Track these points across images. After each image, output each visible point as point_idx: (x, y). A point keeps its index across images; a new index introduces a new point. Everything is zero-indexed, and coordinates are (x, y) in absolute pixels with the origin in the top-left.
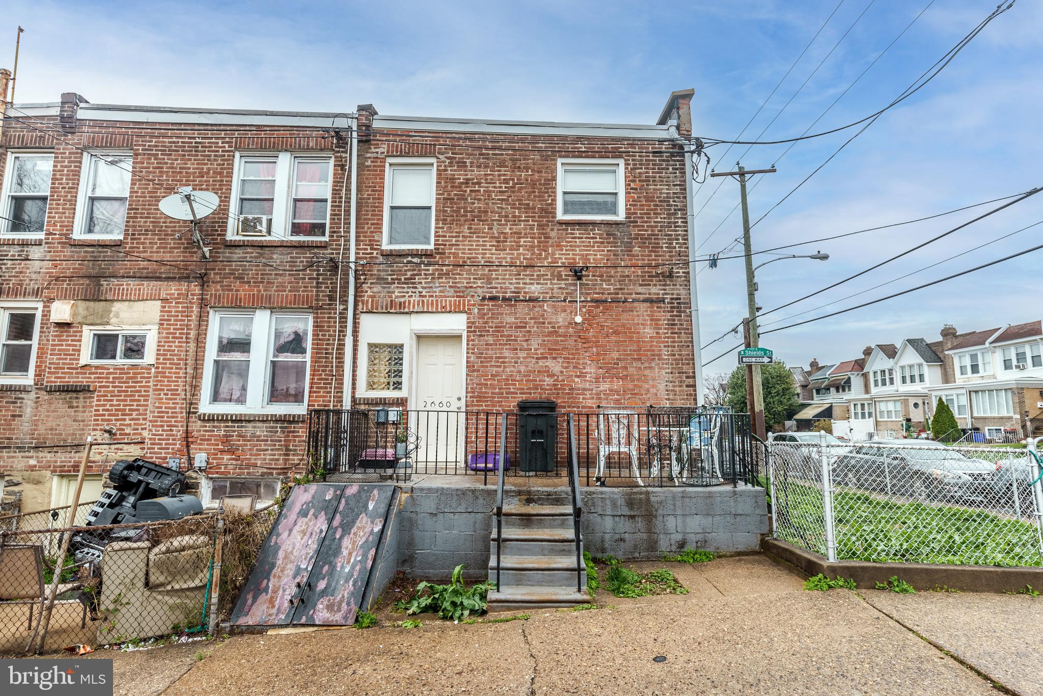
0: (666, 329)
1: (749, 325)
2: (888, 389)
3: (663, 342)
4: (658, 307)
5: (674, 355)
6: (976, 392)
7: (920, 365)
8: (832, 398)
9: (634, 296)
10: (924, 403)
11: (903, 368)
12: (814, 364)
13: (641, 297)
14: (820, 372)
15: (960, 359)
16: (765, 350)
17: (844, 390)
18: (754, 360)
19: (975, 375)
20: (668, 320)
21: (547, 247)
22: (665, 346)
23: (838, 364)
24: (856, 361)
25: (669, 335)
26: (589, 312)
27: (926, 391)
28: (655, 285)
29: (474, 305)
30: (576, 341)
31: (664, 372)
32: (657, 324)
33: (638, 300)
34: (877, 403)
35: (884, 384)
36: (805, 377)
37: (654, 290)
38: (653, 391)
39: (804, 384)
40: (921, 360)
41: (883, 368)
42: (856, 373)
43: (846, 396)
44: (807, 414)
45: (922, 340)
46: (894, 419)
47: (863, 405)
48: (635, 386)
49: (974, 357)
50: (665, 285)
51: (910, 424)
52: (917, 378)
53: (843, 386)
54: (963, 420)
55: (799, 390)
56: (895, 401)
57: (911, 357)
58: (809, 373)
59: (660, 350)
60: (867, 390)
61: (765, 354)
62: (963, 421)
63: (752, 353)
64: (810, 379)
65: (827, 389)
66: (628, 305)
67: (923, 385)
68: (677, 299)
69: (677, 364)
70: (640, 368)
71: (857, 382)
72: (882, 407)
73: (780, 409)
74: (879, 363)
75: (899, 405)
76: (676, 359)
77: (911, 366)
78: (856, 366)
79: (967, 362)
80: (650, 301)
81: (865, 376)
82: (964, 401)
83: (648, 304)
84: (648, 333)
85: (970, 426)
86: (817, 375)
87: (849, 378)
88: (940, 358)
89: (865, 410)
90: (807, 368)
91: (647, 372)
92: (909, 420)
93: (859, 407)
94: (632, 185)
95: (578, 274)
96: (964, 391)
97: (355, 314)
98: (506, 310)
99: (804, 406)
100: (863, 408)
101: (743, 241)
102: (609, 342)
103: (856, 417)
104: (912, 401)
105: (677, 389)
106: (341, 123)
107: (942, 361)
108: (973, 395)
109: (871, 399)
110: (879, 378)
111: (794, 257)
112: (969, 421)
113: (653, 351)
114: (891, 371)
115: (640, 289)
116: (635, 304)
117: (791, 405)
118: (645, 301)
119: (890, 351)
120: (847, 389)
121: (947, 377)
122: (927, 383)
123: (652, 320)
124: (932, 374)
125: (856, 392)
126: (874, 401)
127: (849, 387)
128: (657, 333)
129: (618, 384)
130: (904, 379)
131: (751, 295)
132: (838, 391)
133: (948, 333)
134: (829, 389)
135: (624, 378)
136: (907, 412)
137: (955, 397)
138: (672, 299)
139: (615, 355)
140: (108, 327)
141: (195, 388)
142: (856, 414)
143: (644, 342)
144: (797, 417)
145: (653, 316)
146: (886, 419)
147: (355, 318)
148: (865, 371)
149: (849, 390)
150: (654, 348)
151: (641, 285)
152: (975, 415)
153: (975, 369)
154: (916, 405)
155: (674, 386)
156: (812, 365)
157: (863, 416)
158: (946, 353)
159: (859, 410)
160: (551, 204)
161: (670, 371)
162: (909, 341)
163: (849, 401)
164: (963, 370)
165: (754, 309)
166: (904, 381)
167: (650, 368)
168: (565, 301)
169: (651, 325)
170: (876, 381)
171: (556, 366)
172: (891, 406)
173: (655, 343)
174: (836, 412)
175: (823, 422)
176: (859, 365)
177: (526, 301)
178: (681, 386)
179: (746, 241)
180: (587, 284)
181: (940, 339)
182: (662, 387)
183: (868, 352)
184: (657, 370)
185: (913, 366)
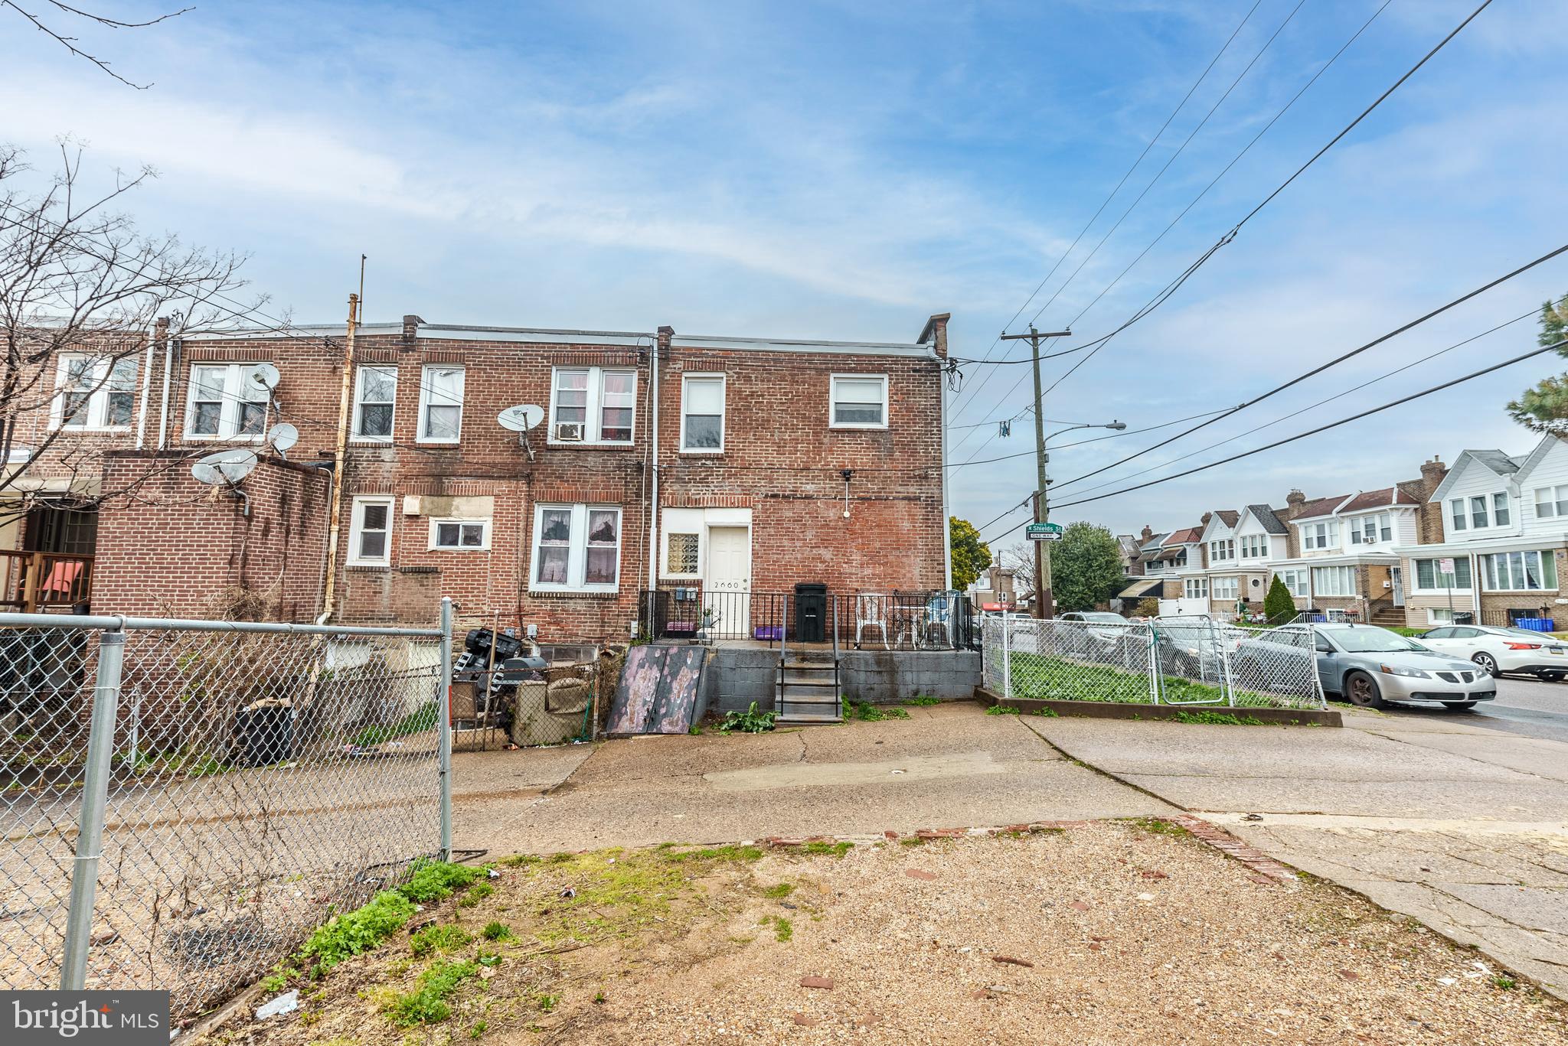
0: (921, 523)
1: (1039, 500)
2: (1228, 563)
3: (918, 534)
4: (914, 505)
5: (927, 545)
6: (1319, 568)
7: (1263, 536)
8: (1166, 573)
9: (894, 494)
10: (1265, 580)
11: (1244, 538)
12: (1147, 533)
13: (901, 495)
14: (1153, 542)
15: (1305, 529)
16: (1054, 526)
17: (1178, 564)
18: (1042, 536)
19: (1321, 549)
20: (923, 515)
21: (821, 452)
22: (920, 538)
23: (1173, 532)
24: (1193, 529)
25: (925, 528)
26: (856, 508)
27: (1265, 567)
28: (913, 485)
29: (758, 502)
30: (844, 533)
31: (918, 559)
32: (913, 519)
33: (898, 499)
34: (1213, 580)
35: (1223, 557)
36: (1135, 548)
37: (912, 489)
38: (909, 575)
39: (1134, 555)
40: (1263, 531)
41: (1222, 539)
42: (1193, 544)
43: (1179, 571)
44: (1134, 591)
45: (1267, 506)
46: (1230, 599)
47: (1197, 582)
48: (894, 571)
49: (1320, 528)
50: (921, 485)
51: (1248, 604)
52: (1259, 551)
53: (1179, 558)
54: (1302, 599)
55: (1127, 563)
56: (1232, 577)
57: (1252, 527)
58: (1141, 543)
59: (915, 541)
60: (1205, 565)
61: (1054, 530)
62: (1303, 601)
63: (1040, 529)
64: (1141, 549)
65: (1160, 562)
66: (889, 502)
67: (1265, 559)
68: (931, 497)
69: (930, 553)
70: (898, 556)
71: (1193, 554)
72: (1218, 584)
73: (1102, 585)
74: (1218, 532)
75: (1236, 582)
76: (929, 549)
77: (1253, 537)
78: (1194, 535)
79: (1314, 534)
80: (908, 499)
81: (1203, 547)
82: (1305, 578)
83: (906, 502)
84: (906, 527)
85: (1310, 608)
86: (1149, 546)
87: (1185, 550)
88: (1286, 528)
89: (1200, 587)
90: (1139, 537)
91: (904, 560)
92: (1246, 600)
93: (1193, 584)
94: (895, 398)
95: (846, 475)
96: (1305, 567)
97: (658, 509)
98: (786, 506)
99: (1132, 582)
100: (1197, 586)
101: (1034, 409)
102: (872, 533)
103: (1189, 596)
104: (1251, 578)
105: (930, 574)
106: (645, 342)
107: (1288, 532)
108: (1315, 572)
109: (1206, 575)
110: (1218, 550)
111: (1088, 426)
112: (1310, 602)
113: (910, 541)
114: (1230, 542)
115: (900, 489)
116: (896, 502)
117: (1116, 581)
118: (904, 499)
119: (1231, 519)
120: (1182, 563)
121: (1292, 552)
122: (1270, 558)
123: (909, 515)
124: (1276, 546)
125: (1192, 567)
126: (1209, 578)
127: (1185, 560)
128: (914, 526)
129: (879, 570)
130: (1245, 551)
131: (1041, 467)
132: (1172, 565)
133: (1295, 499)
134: (1162, 562)
135: (885, 564)
136: (1245, 591)
137: (1296, 575)
138: (927, 497)
139: (878, 545)
140: (450, 519)
141: (525, 570)
142: (1189, 592)
143: (902, 534)
144: (1123, 594)
145: (910, 512)
146: (1222, 599)
147: (658, 512)
148: (1202, 541)
149: (1185, 564)
150: (911, 539)
151: (900, 485)
152: (1317, 595)
153: (1321, 542)
154: (1256, 583)
155: (927, 572)
156: (1144, 533)
157: (1197, 595)
158: (1291, 522)
159: (1193, 588)
160: (824, 414)
161: (924, 559)
162: (1251, 508)
163: (1182, 577)
164: (1309, 545)
165: (1044, 481)
166: (1245, 555)
167: (907, 556)
168: (835, 498)
169: (909, 519)
170: (1214, 554)
171: (827, 554)
172: (1228, 584)
173: (911, 535)
174: (1168, 589)
175: (1148, 602)
176: (1197, 533)
177: (802, 498)
178: (932, 572)
180: (855, 484)
181: (1287, 506)
182: (916, 572)
183: (1206, 519)
184: (912, 558)
185: (1255, 536)
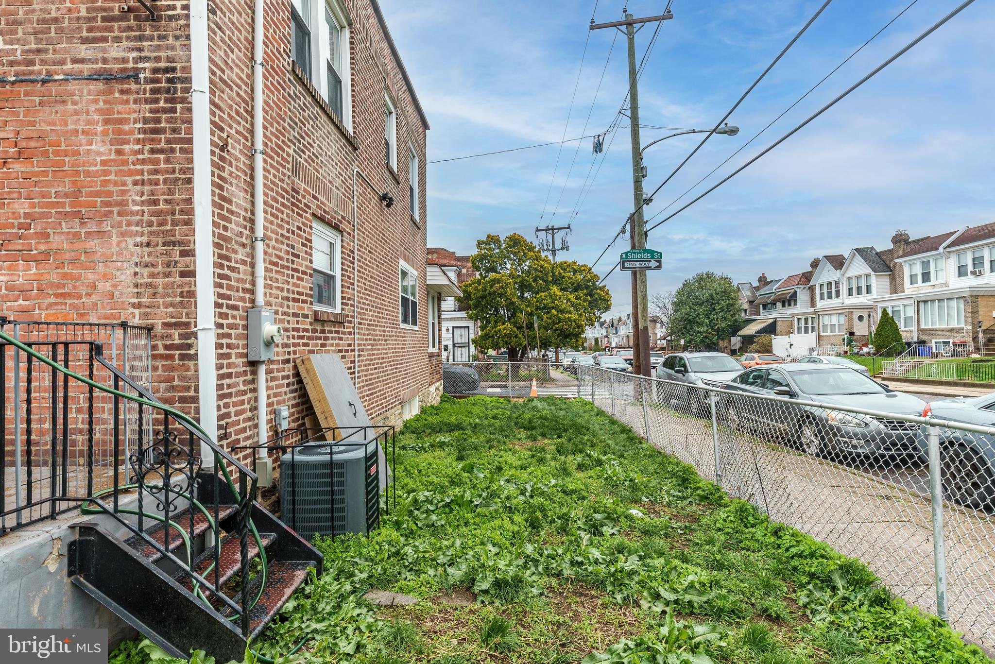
0: (138, 141)
1: (636, 222)
2: (834, 302)
3: (131, 173)
4: (122, 92)
5: (155, 203)
6: (925, 302)
7: (868, 276)
8: (778, 313)
9: (69, 66)
10: (869, 316)
11: (849, 279)
12: (763, 281)
13: (86, 68)
14: (767, 287)
15: (911, 267)
16: (652, 252)
17: (790, 305)
18: (638, 264)
19: (925, 284)
20: (146, 121)
22: (135, 183)
23: (785, 278)
24: (803, 274)
25: (147, 155)
27: (871, 303)
28: (118, 39)
31: (130, 242)
32: (119, 132)
33: (77, 77)
34: (821, 317)
35: (830, 297)
36: (753, 293)
37: (115, 51)
38: (104, 286)
39: (751, 299)
40: (868, 270)
41: (829, 280)
42: (802, 287)
43: (790, 311)
44: (750, 330)
45: (872, 248)
46: (837, 333)
47: (806, 319)
48: (65, 276)
49: (926, 264)
50: (139, 38)
51: (853, 338)
52: (864, 290)
53: (789, 300)
54: (908, 332)
55: (746, 306)
56: (839, 314)
57: (859, 268)
58: (757, 289)
59: (124, 193)
60: (813, 304)
61: (653, 257)
62: (908, 334)
63: (636, 256)
64: (757, 294)
65: (774, 304)
66: (53, 87)
67: (869, 296)
68: (166, 70)
69: (162, 224)
70: (77, 235)
71: (803, 296)
72: (826, 320)
73: (723, 325)
74: (827, 274)
75: (842, 320)
76: (158, 213)
77: (858, 277)
78: (803, 280)
79: (918, 270)
80: (108, 78)
81: (812, 289)
82: (911, 312)
83: (101, 86)
84: (99, 153)
85: (915, 339)
86: (764, 290)
87: (796, 292)
88: (889, 267)
89: (809, 324)
90: (756, 284)
91: (93, 244)
92: (852, 334)
93: (803, 322)
96: (912, 301)
99: (749, 322)
100: (806, 323)
101: (628, 113)
103: (799, 333)
104: (856, 314)
105: (160, 281)
107: (891, 271)
108: (922, 305)
109: (815, 313)
110: (825, 291)
111: (694, 132)
112: (915, 334)
113: (109, 194)
114: (837, 283)
115: (83, 50)
116: (72, 87)
117: (735, 321)
118: (92, 78)
119: (838, 262)
120: (793, 304)
121: (896, 287)
122: (874, 294)
123: (106, 122)
124: (879, 285)
125: (801, 307)
126: (817, 315)
127: (795, 301)
128: (119, 152)
130: (850, 290)
131: (638, 183)
132: (784, 306)
133: (900, 240)
134: (775, 304)
135: (41, 259)
136: (851, 325)
137: (901, 308)
138: (155, 71)
142: (799, 328)
143: (88, 174)
144: (741, 333)
145: (109, 111)
146: (829, 333)
148: (811, 284)
149: (795, 304)
150: (111, 188)
151: (85, 40)
152: (923, 326)
153: (926, 277)
154: (861, 318)
155: (152, 275)
156: (760, 280)
157: (806, 331)
158: (896, 261)
159: (803, 325)
161: (145, 239)
162: (858, 250)
163: (793, 316)
164: (913, 278)
165: (641, 201)
166: (850, 293)
167: (101, 233)
169: (105, 133)
170: (822, 294)
172: (834, 320)
173: (112, 177)
174: (780, 327)
175: (763, 339)
176: (806, 277)
178: (167, 275)
179: (632, 113)
181: (891, 246)
182: (125, 277)
183: (815, 264)
184: (115, 239)
185: (861, 276)
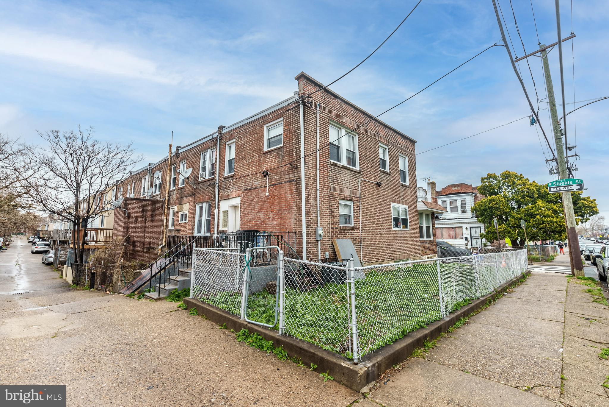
0: (294, 194)
3: (293, 200)
4: (292, 184)
5: (297, 206)
9: (284, 180)
13: (287, 180)
16: (574, 180)
20: (295, 189)
21: (260, 165)
22: (294, 202)
25: (296, 196)
26: (271, 190)
28: (291, 173)
29: (242, 193)
30: (267, 203)
31: (293, 214)
32: (291, 192)
33: (285, 182)
37: (291, 176)
38: (289, 224)
48: (284, 222)
50: (294, 173)
59: (292, 204)
66: (282, 184)
68: (298, 179)
69: (298, 210)
70: (286, 214)
76: (297, 208)
80: (289, 181)
83: (289, 183)
84: (289, 197)
91: (288, 215)
94: (285, 128)
95: (266, 174)
97: (218, 201)
98: (250, 194)
102: (276, 203)
105: (298, 222)
106: (215, 136)
115: (287, 177)
116: (285, 184)
123: (290, 190)
129: (279, 221)
135: (280, 219)
139: (278, 208)
140: (182, 212)
141: (193, 229)
143: (287, 201)
145: (290, 188)
147: (218, 203)
150: (290, 204)
151: (287, 175)
155: (296, 221)
160: (262, 146)
161: (295, 214)
167: (289, 213)
168: (264, 187)
169: (289, 193)
171: (261, 215)
173: (290, 201)
177: (254, 189)
178: (299, 221)
180: (271, 178)
182: (292, 222)
184: (291, 214)
